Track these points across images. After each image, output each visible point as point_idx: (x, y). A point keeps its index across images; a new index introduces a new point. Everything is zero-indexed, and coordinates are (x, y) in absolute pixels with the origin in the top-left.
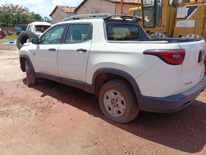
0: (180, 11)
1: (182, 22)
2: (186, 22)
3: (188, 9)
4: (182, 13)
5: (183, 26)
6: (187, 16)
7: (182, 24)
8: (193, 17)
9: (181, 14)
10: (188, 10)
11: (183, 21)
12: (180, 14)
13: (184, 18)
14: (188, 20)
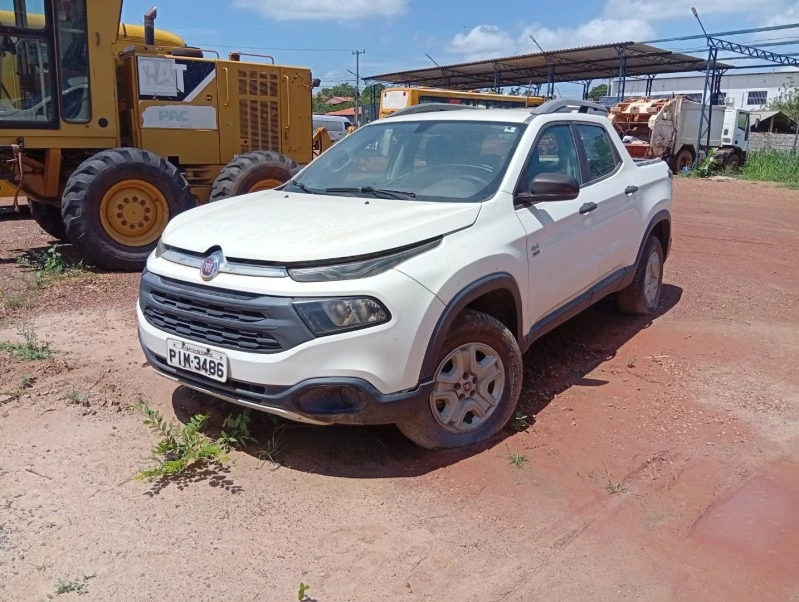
0: (152, 71)
1: (167, 112)
2: (186, 112)
3: (184, 67)
4: (160, 79)
5: (176, 124)
6: (183, 91)
7: (171, 119)
8: (209, 96)
9: (157, 84)
10: (184, 72)
11: (170, 107)
12: (152, 80)
13: (173, 99)
14: (188, 103)
